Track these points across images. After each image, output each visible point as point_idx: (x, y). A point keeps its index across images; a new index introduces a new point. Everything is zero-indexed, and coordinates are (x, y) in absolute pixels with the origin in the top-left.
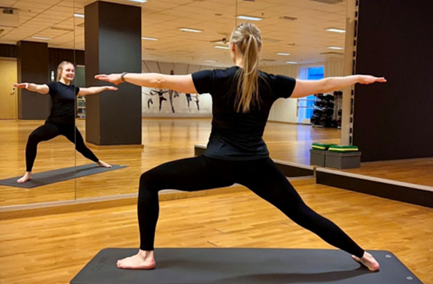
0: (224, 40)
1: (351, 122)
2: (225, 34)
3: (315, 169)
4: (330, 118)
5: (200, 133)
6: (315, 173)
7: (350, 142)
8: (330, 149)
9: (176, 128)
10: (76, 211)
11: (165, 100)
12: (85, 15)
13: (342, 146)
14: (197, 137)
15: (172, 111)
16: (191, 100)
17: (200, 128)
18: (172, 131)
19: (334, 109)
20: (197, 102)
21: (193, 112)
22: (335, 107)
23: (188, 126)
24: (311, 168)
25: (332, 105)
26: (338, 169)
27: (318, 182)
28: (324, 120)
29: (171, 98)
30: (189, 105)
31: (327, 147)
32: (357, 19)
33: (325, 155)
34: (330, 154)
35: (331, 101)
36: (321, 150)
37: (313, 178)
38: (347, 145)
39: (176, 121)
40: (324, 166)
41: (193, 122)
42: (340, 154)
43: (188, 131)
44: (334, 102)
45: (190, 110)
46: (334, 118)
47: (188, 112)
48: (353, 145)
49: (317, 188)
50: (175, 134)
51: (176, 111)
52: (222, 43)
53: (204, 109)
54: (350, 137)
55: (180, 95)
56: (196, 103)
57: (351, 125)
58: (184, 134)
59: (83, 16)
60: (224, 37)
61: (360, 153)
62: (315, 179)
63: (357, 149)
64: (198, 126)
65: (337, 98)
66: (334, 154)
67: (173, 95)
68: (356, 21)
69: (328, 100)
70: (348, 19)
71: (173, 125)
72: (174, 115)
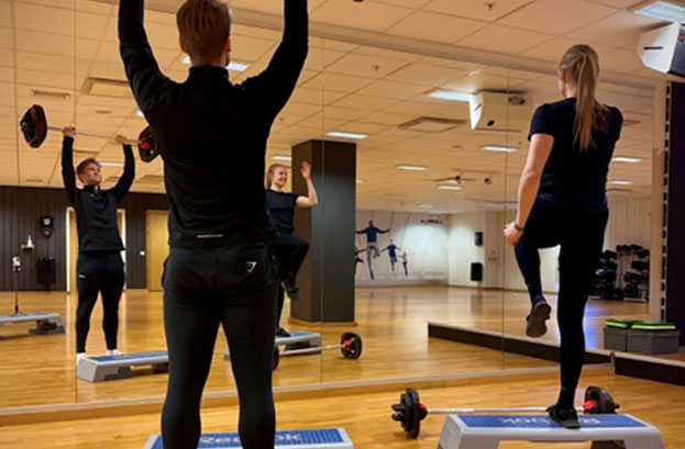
0: (457, 178)
1: (663, 289)
2: (458, 170)
3: (612, 354)
4: (612, 286)
5: (409, 307)
6: (613, 360)
7: (662, 317)
8: (634, 327)
9: (374, 301)
10: (324, 397)
11: (362, 261)
12: (293, 157)
13: (651, 322)
14: (405, 312)
15: (369, 277)
16: (396, 261)
17: (408, 301)
18: (371, 305)
19: (618, 272)
20: (405, 263)
21: (399, 278)
22: (619, 269)
23: (393, 297)
24: (608, 353)
25: (614, 266)
26: (647, 354)
27: (618, 372)
28: (601, 289)
29: (369, 259)
30: (393, 269)
31: (629, 325)
32: (668, 149)
33: (627, 336)
34: (634, 334)
35: (612, 260)
36: (620, 328)
37: (611, 368)
38: (658, 320)
39: (376, 291)
40: (626, 351)
41: (399, 292)
42: (650, 334)
43: (393, 305)
44: (617, 262)
45: (395, 275)
46: (617, 285)
47: (392, 278)
48: (667, 321)
49: (616, 380)
50: (374, 309)
51: (376, 277)
52: (454, 182)
53: (415, 274)
54: (662, 311)
55: (382, 254)
56: (402, 266)
57: (664, 295)
58: (386, 309)
59: (290, 159)
60: (458, 174)
61: (679, 332)
62: (613, 368)
63: (673, 327)
64: (405, 298)
65: (622, 255)
66: (639, 334)
67: (372, 254)
68: (666, 153)
69: (608, 259)
70: (655, 151)
71: (372, 296)
72: (373, 282)
